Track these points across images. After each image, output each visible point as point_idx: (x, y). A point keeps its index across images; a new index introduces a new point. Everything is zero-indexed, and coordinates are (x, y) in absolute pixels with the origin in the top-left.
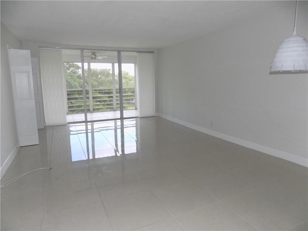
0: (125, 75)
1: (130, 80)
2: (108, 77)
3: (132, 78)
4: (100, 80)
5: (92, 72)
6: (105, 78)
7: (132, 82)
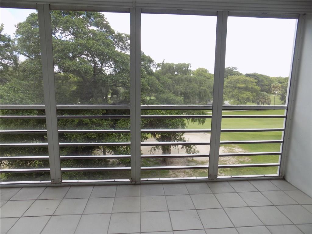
0: (203, 73)
1: (208, 78)
2: (186, 74)
3: (210, 76)
4: (176, 77)
5: (167, 67)
6: (182, 75)
7: (210, 80)
